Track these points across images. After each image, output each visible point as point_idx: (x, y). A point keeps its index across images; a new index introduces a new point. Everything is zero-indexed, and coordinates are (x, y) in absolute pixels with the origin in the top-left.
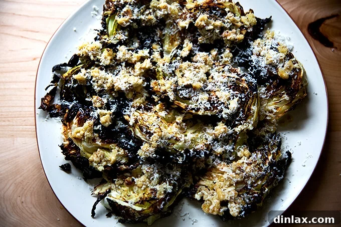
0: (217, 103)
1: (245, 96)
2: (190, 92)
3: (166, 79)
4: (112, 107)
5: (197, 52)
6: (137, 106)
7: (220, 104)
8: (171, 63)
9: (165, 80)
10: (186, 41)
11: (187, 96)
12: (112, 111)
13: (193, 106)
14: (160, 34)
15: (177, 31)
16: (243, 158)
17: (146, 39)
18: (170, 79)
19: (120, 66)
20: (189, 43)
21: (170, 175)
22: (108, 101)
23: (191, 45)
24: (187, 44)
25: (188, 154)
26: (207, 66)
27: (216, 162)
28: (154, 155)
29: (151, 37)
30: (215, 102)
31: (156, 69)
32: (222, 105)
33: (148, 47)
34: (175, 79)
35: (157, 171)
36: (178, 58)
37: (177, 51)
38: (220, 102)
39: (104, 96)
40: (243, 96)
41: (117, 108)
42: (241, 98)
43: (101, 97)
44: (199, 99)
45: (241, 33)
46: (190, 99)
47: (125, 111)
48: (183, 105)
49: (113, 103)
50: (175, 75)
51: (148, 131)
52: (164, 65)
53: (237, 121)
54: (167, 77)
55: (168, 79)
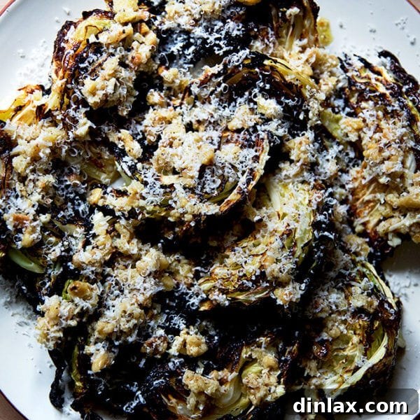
0: (250, 135)
1: (263, 81)
2: (213, 172)
3: (174, 205)
4: (175, 324)
5: (140, 128)
6: (193, 279)
7: (255, 130)
8: (146, 184)
9: (174, 209)
10: (113, 138)
11: (219, 182)
12: (183, 326)
13: (243, 179)
14: (77, 179)
15: (86, 146)
16: (362, 135)
17: (73, 209)
18: (175, 199)
19: (109, 278)
20: (119, 135)
21: (340, 273)
22: (162, 328)
23: (125, 133)
24: (119, 139)
25: (323, 226)
26: (174, 121)
27: (347, 184)
28: (303, 286)
29: (74, 198)
30: (248, 137)
31: (147, 215)
32: (258, 127)
33: (92, 211)
34: (179, 189)
35: (326, 293)
36: (139, 166)
37: (126, 162)
38: (251, 130)
39: (150, 331)
40: (261, 84)
41: (181, 316)
42: (262, 90)
43: (150, 337)
44: (232, 162)
45: (145, 34)
46: (224, 179)
47: (193, 304)
48: (234, 197)
49: (169, 320)
50: (172, 186)
51: (254, 278)
52: (144, 198)
53: (298, 114)
54: (170, 202)
55: (175, 202)
